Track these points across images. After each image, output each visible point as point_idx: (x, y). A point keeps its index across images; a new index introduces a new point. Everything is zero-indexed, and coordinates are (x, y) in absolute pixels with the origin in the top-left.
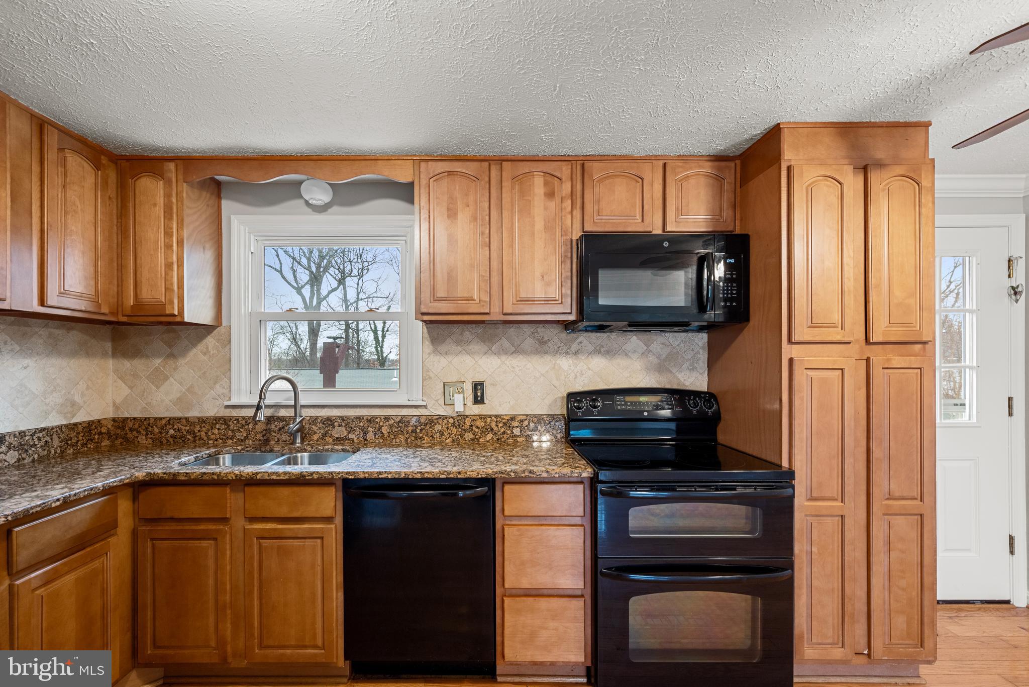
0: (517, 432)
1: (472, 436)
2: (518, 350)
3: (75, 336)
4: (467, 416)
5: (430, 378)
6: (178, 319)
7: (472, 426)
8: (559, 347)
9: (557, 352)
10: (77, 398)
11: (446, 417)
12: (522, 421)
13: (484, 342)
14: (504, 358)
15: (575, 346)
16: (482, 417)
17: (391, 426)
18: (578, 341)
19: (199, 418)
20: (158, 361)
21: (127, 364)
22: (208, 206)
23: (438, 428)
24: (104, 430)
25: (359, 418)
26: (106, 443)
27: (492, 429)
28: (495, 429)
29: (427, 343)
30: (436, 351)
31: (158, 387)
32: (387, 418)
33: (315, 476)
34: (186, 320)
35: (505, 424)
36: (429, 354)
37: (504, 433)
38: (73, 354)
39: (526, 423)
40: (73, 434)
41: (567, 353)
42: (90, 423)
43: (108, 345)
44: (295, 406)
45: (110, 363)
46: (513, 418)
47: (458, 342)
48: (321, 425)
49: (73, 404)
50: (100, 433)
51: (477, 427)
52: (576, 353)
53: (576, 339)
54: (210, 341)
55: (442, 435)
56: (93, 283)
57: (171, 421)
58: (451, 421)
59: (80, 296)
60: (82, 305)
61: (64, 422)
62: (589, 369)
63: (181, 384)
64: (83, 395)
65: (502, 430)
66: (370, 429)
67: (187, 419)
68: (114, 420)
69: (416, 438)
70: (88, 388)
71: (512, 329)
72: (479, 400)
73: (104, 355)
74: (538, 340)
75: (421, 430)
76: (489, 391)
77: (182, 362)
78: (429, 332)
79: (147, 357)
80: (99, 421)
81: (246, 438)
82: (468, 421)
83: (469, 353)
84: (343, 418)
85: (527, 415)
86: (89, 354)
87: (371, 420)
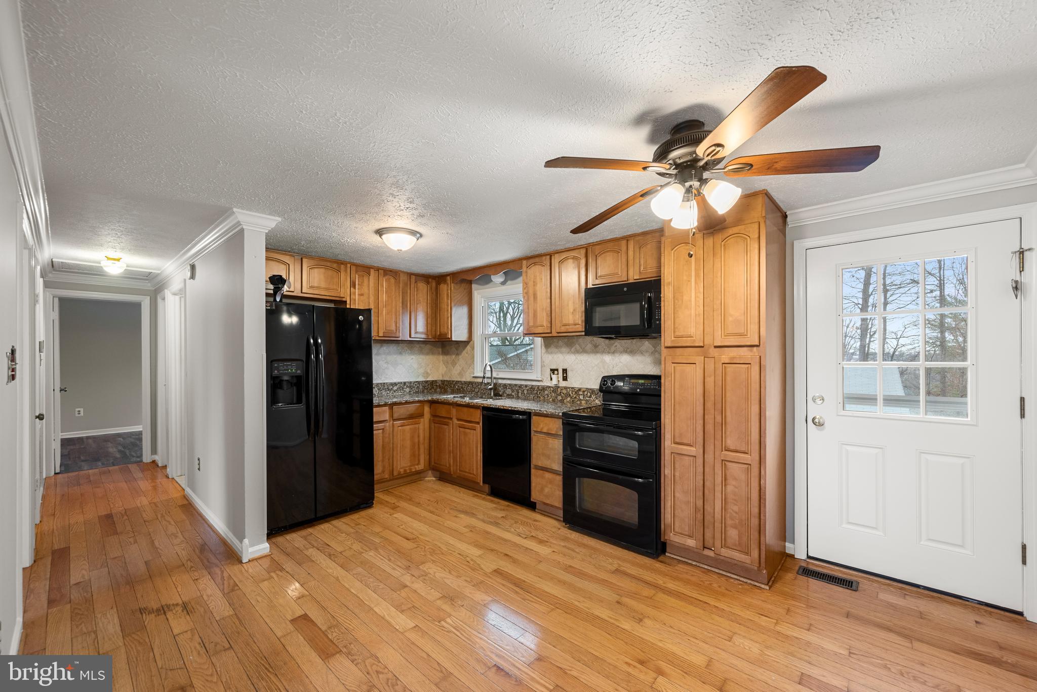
0: (581, 397)
1: (561, 398)
2: (584, 351)
3: (428, 346)
4: (559, 387)
5: (544, 366)
6: (451, 340)
7: (561, 392)
8: (605, 349)
9: (603, 352)
10: (429, 371)
11: (550, 387)
12: (584, 392)
13: (568, 347)
14: (577, 355)
15: (613, 349)
16: (566, 388)
17: (528, 390)
18: (615, 345)
19: (464, 381)
20: (454, 356)
21: (446, 358)
22: (465, 289)
23: (546, 392)
24: (438, 384)
25: (516, 385)
26: (438, 390)
27: (570, 395)
28: (571, 395)
29: (543, 347)
30: (547, 352)
31: (454, 367)
32: (526, 386)
33: (472, 404)
34: (453, 340)
35: (576, 392)
36: (544, 353)
37: (575, 398)
38: (427, 354)
39: (586, 393)
40: (427, 385)
41: (609, 353)
42: (433, 381)
43: (440, 350)
44: (491, 378)
45: (441, 357)
46: (580, 390)
47: (557, 347)
48: (502, 388)
49: (427, 373)
50: (436, 386)
51: (563, 394)
52: (613, 353)
53: (614, 343)
54: (468, 347)
55: (548, 396)
56: (426, 328)
57: (457, 382)
58: (552, 389)
59: (422, 333)
60: (423, 336)
61: (424, 380)
62: (620, 362)
63: (460, 366)
64: (431, 370)
65: (575, 396)
66: (520, 391)
67: (461, 381)
68: (441, 381)
69: (537, 397)
70: (432, 367)
71: (581, 339)
72: (565, 379)
73: (439, 354)
74: (594, 345)
75: (540, 393)
76: (569, 374)
77: (460, 357)
78: (544, 342)
79: (451, 355)
80: (436, 381)
81: (478, 391)
82: (559, 390)
83: (561, 353)
84: (510, 385)
85: (586, 388)
86: (433, 354)
87: (520, 386)
